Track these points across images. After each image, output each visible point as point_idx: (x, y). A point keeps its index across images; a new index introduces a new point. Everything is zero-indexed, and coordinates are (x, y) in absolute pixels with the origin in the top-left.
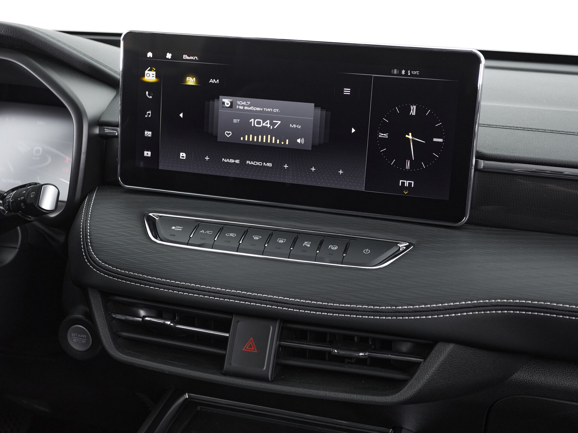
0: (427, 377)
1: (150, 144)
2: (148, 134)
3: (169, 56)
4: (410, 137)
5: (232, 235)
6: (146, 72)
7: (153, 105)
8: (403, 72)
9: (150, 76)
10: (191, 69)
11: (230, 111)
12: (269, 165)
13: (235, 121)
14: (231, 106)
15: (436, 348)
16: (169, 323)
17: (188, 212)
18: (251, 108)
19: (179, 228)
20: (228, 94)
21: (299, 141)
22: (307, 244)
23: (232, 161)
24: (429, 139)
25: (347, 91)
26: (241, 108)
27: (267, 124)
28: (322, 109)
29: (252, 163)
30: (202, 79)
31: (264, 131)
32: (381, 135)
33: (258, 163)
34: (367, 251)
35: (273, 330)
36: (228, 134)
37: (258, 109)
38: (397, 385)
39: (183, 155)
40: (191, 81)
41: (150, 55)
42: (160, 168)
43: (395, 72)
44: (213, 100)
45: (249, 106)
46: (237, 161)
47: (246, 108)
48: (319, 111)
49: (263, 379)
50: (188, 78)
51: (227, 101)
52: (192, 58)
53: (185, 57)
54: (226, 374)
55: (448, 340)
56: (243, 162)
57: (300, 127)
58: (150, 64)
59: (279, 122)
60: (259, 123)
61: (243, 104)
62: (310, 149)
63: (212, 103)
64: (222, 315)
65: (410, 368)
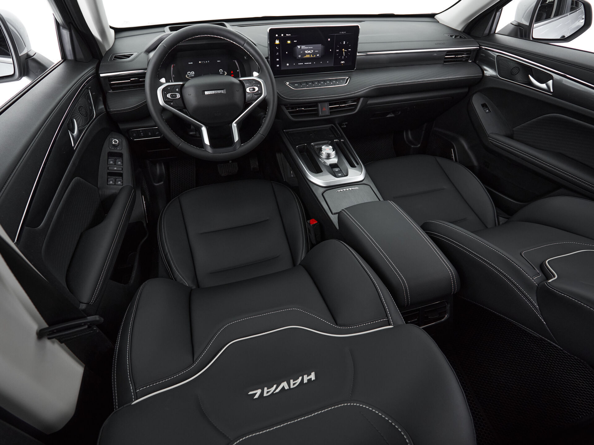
0: (359, 106)
1: (279, 63)
2: (278, 60)
3: (282, 35)
4: (343, 50)
5: (310, 84)
6: (276, 41)
7: (279, 51)
8: (342, 33)
9: (277, 42)
10: (289, 38)
11: (300, 49)
12: (310, 63)
13: (301, 52)
14: (300, 48)
15: (360, 99)
18: (306, 48)
19: (297, 85)
20: (299, 45)
21: (318, 55)
22: (328, 82)
23: (301, 64)
24: (347, 50)
25: (329, 40)
26: (303, 48)
27: (310, 52)
28: (323, 45)
29: (306, 63)
30: (292, 41)
31: (309, 54)
32: (337, 50)
33: (308, 63)
34: (341, 81)
35: (327, 104)
36: (300, 56)
37: (307, 48)
38: (354, 110)
39: (288, 64)
40: (289, 42)
41: (277, 35)
42: (282, 69)
43: (340, 33)
44: (295, 47)
46: (302, 64)
47: (304, 48)
48: (322, 46)
49: (329, 116)
50: (288, 41)
51: (299, 47)
52: (289, 35)
53: (287, 35)
54: (320, 117)
55: (362, 97)
56: (304, 64)
57: (318, 51)
58: (277, 38)
59: (313, 51)
60: (307, 52)
61: (303, 47)
62: (320, 57)
63: (295, 48)
64: (315, 104)
65: (356, 106)
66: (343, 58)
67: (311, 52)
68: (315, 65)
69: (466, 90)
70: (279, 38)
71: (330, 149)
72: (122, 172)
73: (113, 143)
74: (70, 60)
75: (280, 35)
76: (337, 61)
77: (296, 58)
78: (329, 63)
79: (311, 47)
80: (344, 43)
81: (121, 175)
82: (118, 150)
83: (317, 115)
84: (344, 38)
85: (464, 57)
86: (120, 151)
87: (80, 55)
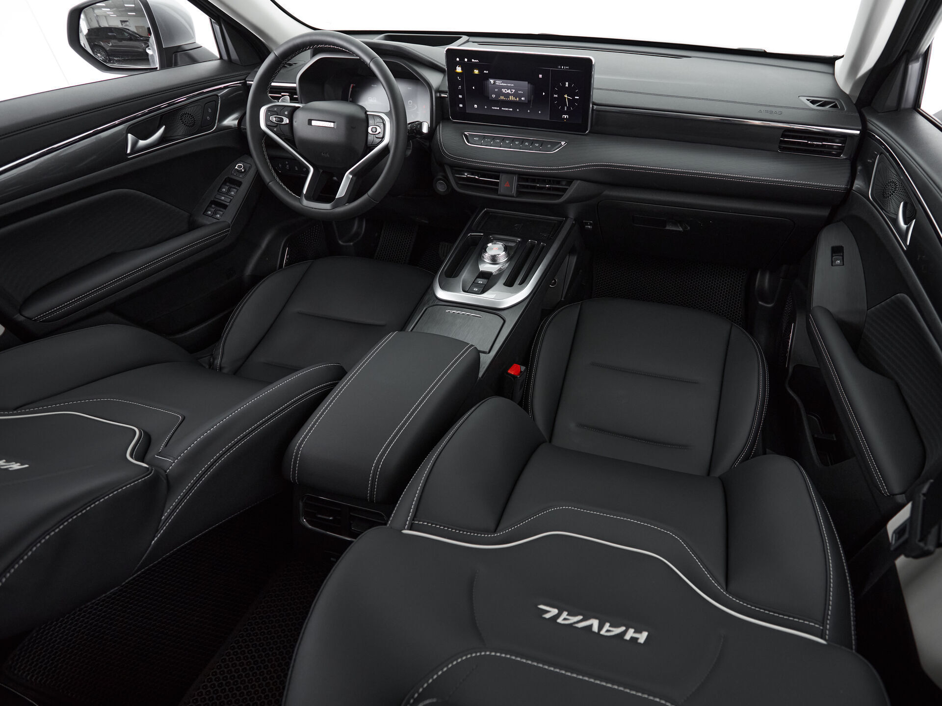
0: (570, 194)
1: (462, 101)
2: (460, 96)
3: (466, 60)
4: (566, 96)
5: (498, 141)
6: (457, 67)
7: (461, 83)
8: (563, 67)
9: (459, 70)
10: (476, 66)
11: (494, 85)
12: (511, 110)
13: (496, 90)
14: (494, 83)
15: (574, 182)
16: (476, 177)
17: (478, 131)
18: (502, 84)
19: (477, 139)
20: (492, 78)
21: (522, 99)
22: (527, 144)
23: (496, 108)
24: (573, 97)
25: (540, 76)
26: (498, 84)
27: (509, 91)
28: (531, 84)
29: (504, 109)
30: (481, 71)
32: (555, 96)
33: (507, 109)
34: (549, 146)
35: (515, 178)
36: (494, 96)
37: (505, 85)
38: (560, 196)
39: (476, 106)
40: (476, 72)
41: (458, 59)
42: (467, 111)
43: (560, 67)
44: (486, 80)
45: (501, 83)
46: (498, 108)
48: (530, 85)
49: (513, 197)
50: (474, 71)
51: (492, 81)
52: (476, 61)
53: (473, 60)
54: (499, 195)
55: (577, 179)
56: (500, 108)
57: (522, 92)
58: (459, 64)
59: (514, 90)
60: (506, 91)
61: (499, 82)
62: (527, 102)
63: (486, 82)
64: (496, 173)
65: (565, 190)
66: (566, 109)
67: (511, 91)
68: (519, 114)
69: (825, 213)
70: (461, 64)
71: (499, 249)
72: (228, 204)
73: (236, 168)
74: (224, 60)
75: (462, 59)
76: (556, 112)
77: (489, 98)
78: (542, 115)
79: (511, 84)
80: (567, 86)
81: (225, 207)
82: (239, 178)
83: (496, 191)
84: (565, 76)
85: (835, 147)
86: (240, 180)
87: (234, 55)
